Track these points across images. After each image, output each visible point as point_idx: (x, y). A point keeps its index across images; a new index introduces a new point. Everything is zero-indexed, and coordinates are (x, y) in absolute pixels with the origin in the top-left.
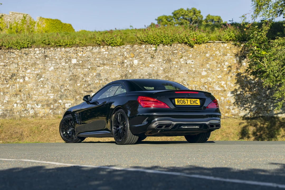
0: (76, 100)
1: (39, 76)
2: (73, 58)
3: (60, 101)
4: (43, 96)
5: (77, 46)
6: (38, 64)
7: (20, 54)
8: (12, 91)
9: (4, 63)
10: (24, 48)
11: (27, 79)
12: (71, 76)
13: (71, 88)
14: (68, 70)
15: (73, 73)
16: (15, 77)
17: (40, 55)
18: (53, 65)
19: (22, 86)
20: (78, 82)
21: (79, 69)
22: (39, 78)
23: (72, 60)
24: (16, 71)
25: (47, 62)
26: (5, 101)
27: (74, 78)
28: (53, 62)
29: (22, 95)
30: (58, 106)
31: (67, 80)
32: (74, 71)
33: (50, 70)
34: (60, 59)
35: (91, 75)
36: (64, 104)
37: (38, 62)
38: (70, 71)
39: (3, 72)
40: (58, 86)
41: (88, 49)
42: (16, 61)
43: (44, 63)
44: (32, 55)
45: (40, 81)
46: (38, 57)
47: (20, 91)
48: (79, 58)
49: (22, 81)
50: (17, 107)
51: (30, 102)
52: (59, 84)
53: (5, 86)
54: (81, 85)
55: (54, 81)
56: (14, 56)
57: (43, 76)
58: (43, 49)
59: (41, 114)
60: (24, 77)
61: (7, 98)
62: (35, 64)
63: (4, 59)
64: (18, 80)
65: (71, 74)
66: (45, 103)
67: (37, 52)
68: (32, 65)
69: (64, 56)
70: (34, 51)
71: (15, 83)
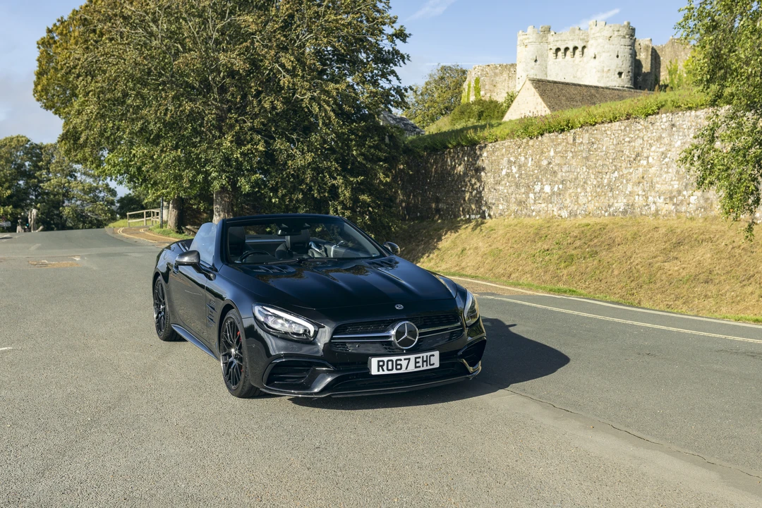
3: (685, 193)
4: (666, 185)
6: (664, 138)
7: (646, 124)
8: (635, 177)
9: (630, 137)
10: (650, 115)
11: (651, 160)
16: (639, 158)
17: (667, 124)
18: (680, 138)
19: (645, 171)
22: (664, 159)
24: (640, 149)
25: (673, 135)
26: (627, 192)
28: (681, 134)
29: (645, 182)
30: (682, 201)
33: (676, 146)
36: (689, 197)
37: (664, 135)
39: (628, 151)
42: (641, 135)
43: (671, 135)
44: (658, 124)
45: (663, 162)
46: (663, 127)
47: (643, 177)
49: (645, 163)
50: (639, 201)
51: (653, 194)
53: (628, 171)
56: (639, 128)
57: (668, 156)
58: (671, 114)
59: (664, 212)
60: (648, 157)
61: (630, 188)
62: (660, 138)
63: (630, 133)
64: (641, 162)
66: (669, 195)
67: (664, 120)
68: (657, 140)
69: (694, 124)
70: (661, 118)
71: (639, 166)
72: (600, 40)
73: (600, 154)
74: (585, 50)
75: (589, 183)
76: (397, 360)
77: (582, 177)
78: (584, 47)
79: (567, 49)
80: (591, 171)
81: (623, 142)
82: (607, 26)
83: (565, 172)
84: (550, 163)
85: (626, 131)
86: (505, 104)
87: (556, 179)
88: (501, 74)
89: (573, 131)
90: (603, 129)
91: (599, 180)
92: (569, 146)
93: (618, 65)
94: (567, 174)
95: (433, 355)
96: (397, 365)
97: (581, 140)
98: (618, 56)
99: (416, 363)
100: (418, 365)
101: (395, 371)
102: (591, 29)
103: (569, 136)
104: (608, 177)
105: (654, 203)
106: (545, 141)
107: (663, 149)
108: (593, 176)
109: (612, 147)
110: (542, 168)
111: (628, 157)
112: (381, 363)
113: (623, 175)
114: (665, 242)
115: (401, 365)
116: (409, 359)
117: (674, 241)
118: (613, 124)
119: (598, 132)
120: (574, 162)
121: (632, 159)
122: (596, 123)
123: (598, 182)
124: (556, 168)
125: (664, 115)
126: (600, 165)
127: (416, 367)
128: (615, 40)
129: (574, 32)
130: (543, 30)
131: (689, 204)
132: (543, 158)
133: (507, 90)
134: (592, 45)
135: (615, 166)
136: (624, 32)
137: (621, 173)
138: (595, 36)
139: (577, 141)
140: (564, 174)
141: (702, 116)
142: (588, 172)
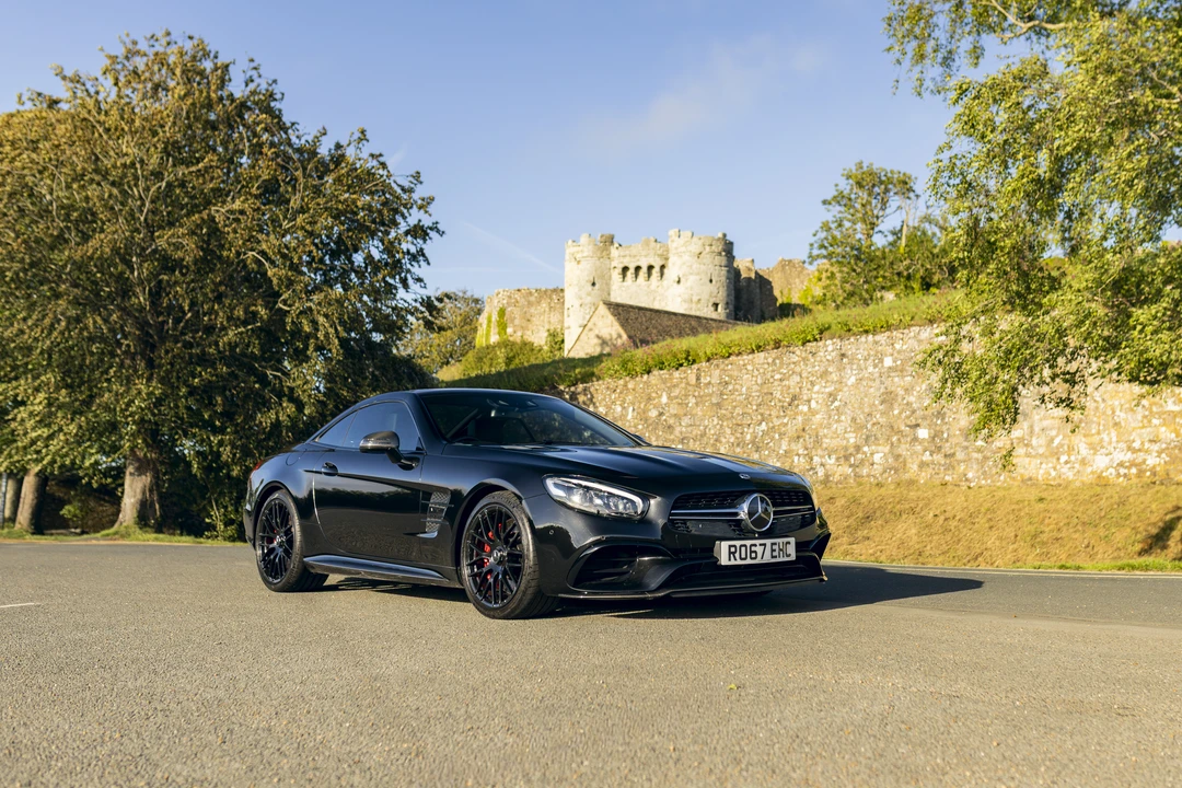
0: (892, 444)
1: (832, 396)
2: (886, 355)
3: (866, 449)
4: (838, 440)
5: (897, 328)
6: (831, 373)
8: (791, 430)
9: (781, 374)
10: (809, 341)
11: (813, 404)
12: (883, 394)
13: (882, 420)
14: (878, 382)
15: (886, 388)
16: (796, 402)
17: (834, 354)
18: (854, 372)
19: (807, 421)
20: (896, 405)
21: (896, 379)
22: (833, 402)
23: (885, 359)
24: (798, 390)
25: (844, 368)
26: (781, 452)
27: (888, 398)
28: (855, 367)
29: (807, 436)
30: (862, 460)
31: (877, 402)
32: (888, 382)
33: (849, 383)
34: (866, 360)
35: (918, 389)
36: (872, 454)
37: (830, 369)
38: (882, 383)
39: (779, 393)
40: (862, 417)
41: (912, 334)
42: (798, 369)
43: (841, 369)
44: (822, 354)
45: (832, 407)
46: (829, 358)
47: (804, 430)
48: (896, 355)
49: (805, 408)
51: (820, 452)
52: (863, 412)
53: (781, 421)
54: (900, 413)
55: (856, 406)
56: (795, 360)
57: (839, 398)
58: (839, 341)
59: (837, 478)
60: (809, 401)
62: (825, 373)
63: (781, 368)
64: (800, 407)
65: (882, 390)
66: (842, 453)
67: (830, 348)
68: (821, 376)
69: (872, 353)
70: (825, 346)
71: (797, 414)
72: (686, 257)
73: (738, 398)
74: (666, 271)
75: (724, 440)
76: (752, 545)
77: (712, 432)
78: (663, 267)
79: (638, 269)
80: (725, 424)
81: (771, 380)
82: (695, 239)
83: (686, 427)
84: (661, 414)
85: (775, 365)
86: (546, 348)
87: (672, 437)
88: (539, 302)
89: (695, 366)
90: (741, 362)
91: (739, 435)
92: (690, 388)
93: (711, 293)
94: (689, 429)
95: (789, 543)
96: (751, 552)
97: (708, 379)
98: (711, 281)
99: (773, 550)
100: (774, 554)
101: (749, 561)
102: (673, 241)
103: (690, 373)
104: (751, 430)
105: (822, 465)
106: (653, 382)
107: (830, 389)
108: (728, 431)
109: (755, 388)
110: (650, 422)
111: (780, 401)
112: (733, 549)
113: (773, 427)
114: (848, 517)
115: (755, 552)
116: (765, 545)
117: (860, 515)
118: (756, 354)
119: (734, 367)
120: (699, 411)
121: (786, 404)
122: (730, 355)
123: (737, 438)
124: (671, 421)
125: (829, 342)
126: (738, 414)
127: (773, 557)
128: (707, 258)
129: (648, 245)
130: (603, 239)
131: (872, 465)
132: (652, 407)
133: (547, 327)
134: (674, 264)
135: (762, 415)
136: (719, 247)
137: (771, 425)
138: (679, 250)
139: (702, 380)
140: (684, 429)
141: (883, 342)
142: (722, 426)
